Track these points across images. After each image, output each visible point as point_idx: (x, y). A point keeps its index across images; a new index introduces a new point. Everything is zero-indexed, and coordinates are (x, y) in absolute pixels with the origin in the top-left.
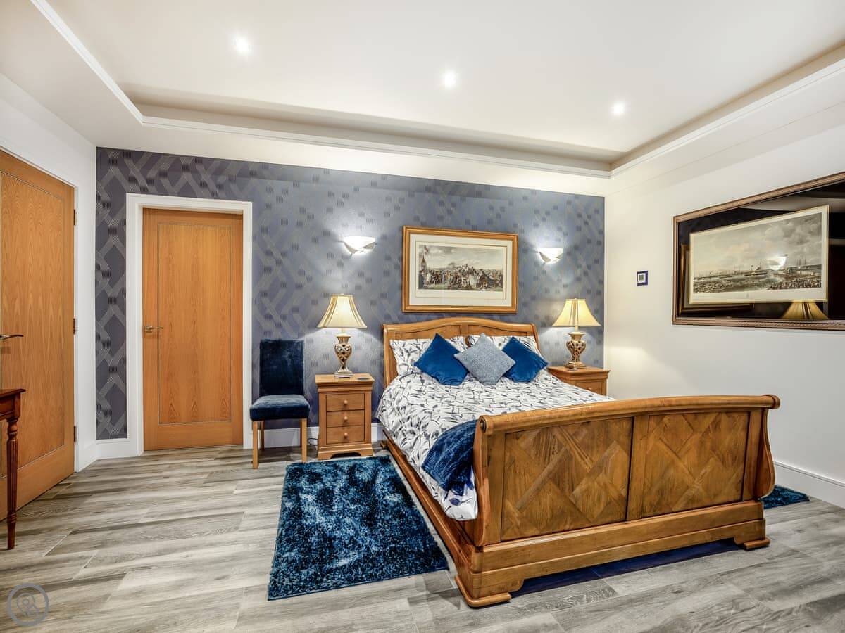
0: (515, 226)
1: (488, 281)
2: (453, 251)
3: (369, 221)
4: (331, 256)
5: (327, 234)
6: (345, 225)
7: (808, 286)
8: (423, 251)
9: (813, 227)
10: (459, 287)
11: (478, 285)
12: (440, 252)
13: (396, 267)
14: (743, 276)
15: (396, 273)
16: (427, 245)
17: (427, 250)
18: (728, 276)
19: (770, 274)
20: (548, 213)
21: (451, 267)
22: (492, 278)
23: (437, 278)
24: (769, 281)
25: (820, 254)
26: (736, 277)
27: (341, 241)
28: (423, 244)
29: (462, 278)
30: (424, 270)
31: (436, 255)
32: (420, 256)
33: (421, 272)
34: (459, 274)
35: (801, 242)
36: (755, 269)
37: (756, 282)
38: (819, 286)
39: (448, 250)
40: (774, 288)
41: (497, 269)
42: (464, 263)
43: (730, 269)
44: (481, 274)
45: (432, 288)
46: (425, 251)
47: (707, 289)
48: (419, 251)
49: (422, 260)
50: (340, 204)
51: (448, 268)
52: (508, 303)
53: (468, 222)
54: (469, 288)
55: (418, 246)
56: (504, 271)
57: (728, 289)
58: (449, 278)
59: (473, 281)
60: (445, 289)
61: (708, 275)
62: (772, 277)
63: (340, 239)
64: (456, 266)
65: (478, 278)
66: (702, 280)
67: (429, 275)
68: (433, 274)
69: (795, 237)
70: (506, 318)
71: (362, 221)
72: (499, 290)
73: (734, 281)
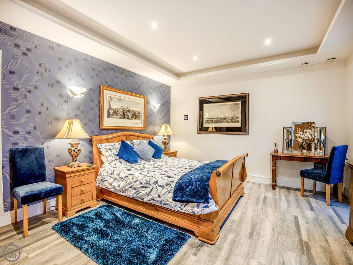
0: (145, 93)
1: (136, 116)
2: (122, 100)
3: (83, 79)
4: (61, 96)
5: (58, 82)
6: (70, 79)
7: (236, 123)
8: (109, 99)
9: (238, 106)
10: (124, 118)
11: (132, 117)
12: (117, 100)
13: (96, 105)
14: (220, 119)
15: (97, 109)
16: (112, 96)
17: (112, 99)
18: (215, 119)
19: (227, 119)
20: (155, 89)
21: (121, 108)
22: (137, 115)
23: (116, 113)
24: (227, 121)
25: (239, 114)
26: (218, 119)
27: (67, 88)
28: (110, 96)
29: (126, 114)
30: (110, 108)
31: (115, 101)
32: (108, 101)
33: (108, 109)
34: (125, 112)
35: (235, 110)
36: (223, 117)
37: (223, 121)
38: (239, 123)
39: (120, 100)
40: (228, 123)
41: (139, 111)
42: (127, 107)
43: (216, 116)
44: (133, 112)
45: (113, 118)
46: (110, 99)
47: (209, 122)
48: (108, 99)
49: (109, 104)
50: (67, 66)
51: (120, 109)
52: (142, 125)
53: (128, 88)
54: (128, 118)
55: (107, 96)
56: (141, 112)
57: (215, 123)
58: (121, 113)
59: (130, 115)
60: (119, 118)
61: (209, 118)
62: (228, 120)
63: (67, 87)
64: (124, 108)
65: (132, 114)
66: (208, 120)
67: (112, 111)
68: (114, 111)
69: (233, 109)
70: (141, 132)
71: (79, 79)
72: (139, 120)
73: (217, 120)
